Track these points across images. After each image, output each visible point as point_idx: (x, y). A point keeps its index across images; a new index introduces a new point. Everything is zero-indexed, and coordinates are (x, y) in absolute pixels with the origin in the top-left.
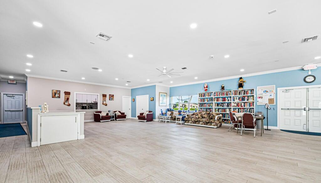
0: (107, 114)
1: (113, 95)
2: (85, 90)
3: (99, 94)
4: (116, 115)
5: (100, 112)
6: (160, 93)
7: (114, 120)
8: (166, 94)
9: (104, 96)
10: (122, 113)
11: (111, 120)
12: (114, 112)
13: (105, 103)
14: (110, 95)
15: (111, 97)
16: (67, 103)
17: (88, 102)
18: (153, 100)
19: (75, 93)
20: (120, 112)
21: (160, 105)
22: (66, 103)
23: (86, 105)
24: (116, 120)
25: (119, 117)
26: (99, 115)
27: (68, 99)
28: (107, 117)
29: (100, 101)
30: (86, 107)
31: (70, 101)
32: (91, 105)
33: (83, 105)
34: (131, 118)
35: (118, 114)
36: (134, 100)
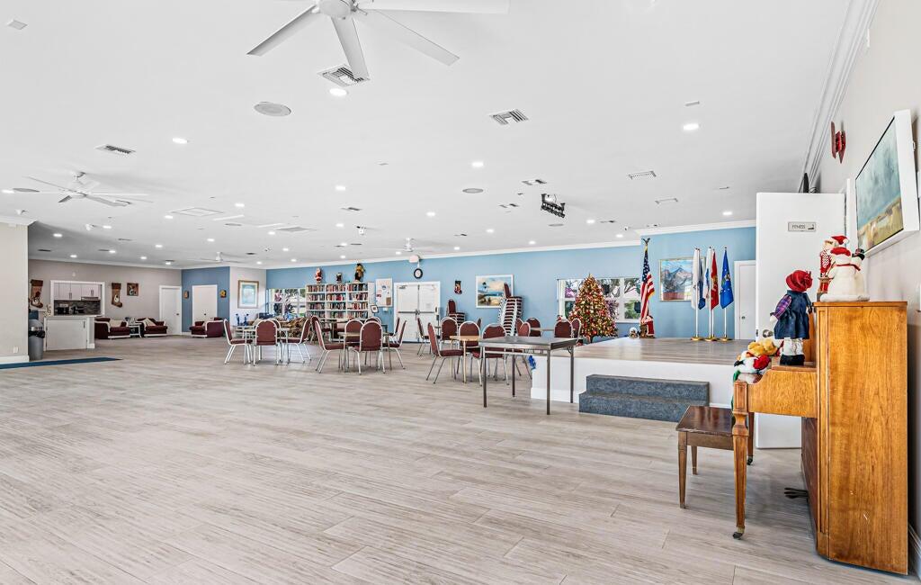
0: (123, 324)
1: (137, 285)
2: (74, 275)
3: (103, 284)
4: (142, 326)
5: (108, 320)
6: (239, 282)
7: (138, 336)
8: (256, 284)
9: (116, 286)
10: (157, 323)
11: (132, 337)
12: (139, 320)
13: (116, 300)
14: (128, 284)
15: (133, 288)
16: (36, 303)
17: (73, 299)
18: (224, 296)
19: (52, 282)
20: (152, 320)
21: (241, 305)
22: (34, 303)
23: (67, 305)
24: (143, 337)
25: (151, 330)
26: (106, 325)
27: (38, 294)
28: (123, 331)
29: (105, 296)
30: (67, 309)
31: (43, 299)
32: (82, 305)
33: (61, 305)
34: (181, 333)
35: (147, 323)
36: (187, 296)
